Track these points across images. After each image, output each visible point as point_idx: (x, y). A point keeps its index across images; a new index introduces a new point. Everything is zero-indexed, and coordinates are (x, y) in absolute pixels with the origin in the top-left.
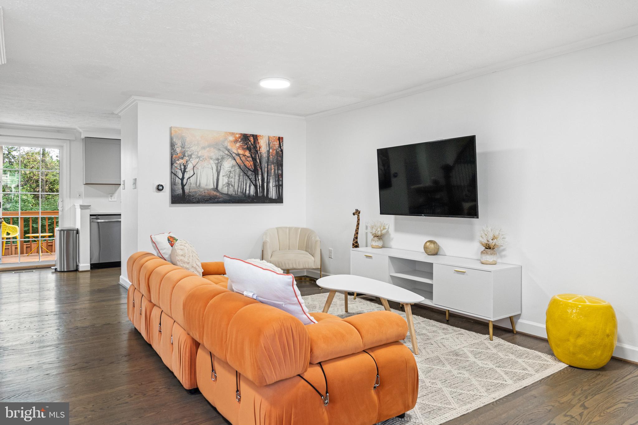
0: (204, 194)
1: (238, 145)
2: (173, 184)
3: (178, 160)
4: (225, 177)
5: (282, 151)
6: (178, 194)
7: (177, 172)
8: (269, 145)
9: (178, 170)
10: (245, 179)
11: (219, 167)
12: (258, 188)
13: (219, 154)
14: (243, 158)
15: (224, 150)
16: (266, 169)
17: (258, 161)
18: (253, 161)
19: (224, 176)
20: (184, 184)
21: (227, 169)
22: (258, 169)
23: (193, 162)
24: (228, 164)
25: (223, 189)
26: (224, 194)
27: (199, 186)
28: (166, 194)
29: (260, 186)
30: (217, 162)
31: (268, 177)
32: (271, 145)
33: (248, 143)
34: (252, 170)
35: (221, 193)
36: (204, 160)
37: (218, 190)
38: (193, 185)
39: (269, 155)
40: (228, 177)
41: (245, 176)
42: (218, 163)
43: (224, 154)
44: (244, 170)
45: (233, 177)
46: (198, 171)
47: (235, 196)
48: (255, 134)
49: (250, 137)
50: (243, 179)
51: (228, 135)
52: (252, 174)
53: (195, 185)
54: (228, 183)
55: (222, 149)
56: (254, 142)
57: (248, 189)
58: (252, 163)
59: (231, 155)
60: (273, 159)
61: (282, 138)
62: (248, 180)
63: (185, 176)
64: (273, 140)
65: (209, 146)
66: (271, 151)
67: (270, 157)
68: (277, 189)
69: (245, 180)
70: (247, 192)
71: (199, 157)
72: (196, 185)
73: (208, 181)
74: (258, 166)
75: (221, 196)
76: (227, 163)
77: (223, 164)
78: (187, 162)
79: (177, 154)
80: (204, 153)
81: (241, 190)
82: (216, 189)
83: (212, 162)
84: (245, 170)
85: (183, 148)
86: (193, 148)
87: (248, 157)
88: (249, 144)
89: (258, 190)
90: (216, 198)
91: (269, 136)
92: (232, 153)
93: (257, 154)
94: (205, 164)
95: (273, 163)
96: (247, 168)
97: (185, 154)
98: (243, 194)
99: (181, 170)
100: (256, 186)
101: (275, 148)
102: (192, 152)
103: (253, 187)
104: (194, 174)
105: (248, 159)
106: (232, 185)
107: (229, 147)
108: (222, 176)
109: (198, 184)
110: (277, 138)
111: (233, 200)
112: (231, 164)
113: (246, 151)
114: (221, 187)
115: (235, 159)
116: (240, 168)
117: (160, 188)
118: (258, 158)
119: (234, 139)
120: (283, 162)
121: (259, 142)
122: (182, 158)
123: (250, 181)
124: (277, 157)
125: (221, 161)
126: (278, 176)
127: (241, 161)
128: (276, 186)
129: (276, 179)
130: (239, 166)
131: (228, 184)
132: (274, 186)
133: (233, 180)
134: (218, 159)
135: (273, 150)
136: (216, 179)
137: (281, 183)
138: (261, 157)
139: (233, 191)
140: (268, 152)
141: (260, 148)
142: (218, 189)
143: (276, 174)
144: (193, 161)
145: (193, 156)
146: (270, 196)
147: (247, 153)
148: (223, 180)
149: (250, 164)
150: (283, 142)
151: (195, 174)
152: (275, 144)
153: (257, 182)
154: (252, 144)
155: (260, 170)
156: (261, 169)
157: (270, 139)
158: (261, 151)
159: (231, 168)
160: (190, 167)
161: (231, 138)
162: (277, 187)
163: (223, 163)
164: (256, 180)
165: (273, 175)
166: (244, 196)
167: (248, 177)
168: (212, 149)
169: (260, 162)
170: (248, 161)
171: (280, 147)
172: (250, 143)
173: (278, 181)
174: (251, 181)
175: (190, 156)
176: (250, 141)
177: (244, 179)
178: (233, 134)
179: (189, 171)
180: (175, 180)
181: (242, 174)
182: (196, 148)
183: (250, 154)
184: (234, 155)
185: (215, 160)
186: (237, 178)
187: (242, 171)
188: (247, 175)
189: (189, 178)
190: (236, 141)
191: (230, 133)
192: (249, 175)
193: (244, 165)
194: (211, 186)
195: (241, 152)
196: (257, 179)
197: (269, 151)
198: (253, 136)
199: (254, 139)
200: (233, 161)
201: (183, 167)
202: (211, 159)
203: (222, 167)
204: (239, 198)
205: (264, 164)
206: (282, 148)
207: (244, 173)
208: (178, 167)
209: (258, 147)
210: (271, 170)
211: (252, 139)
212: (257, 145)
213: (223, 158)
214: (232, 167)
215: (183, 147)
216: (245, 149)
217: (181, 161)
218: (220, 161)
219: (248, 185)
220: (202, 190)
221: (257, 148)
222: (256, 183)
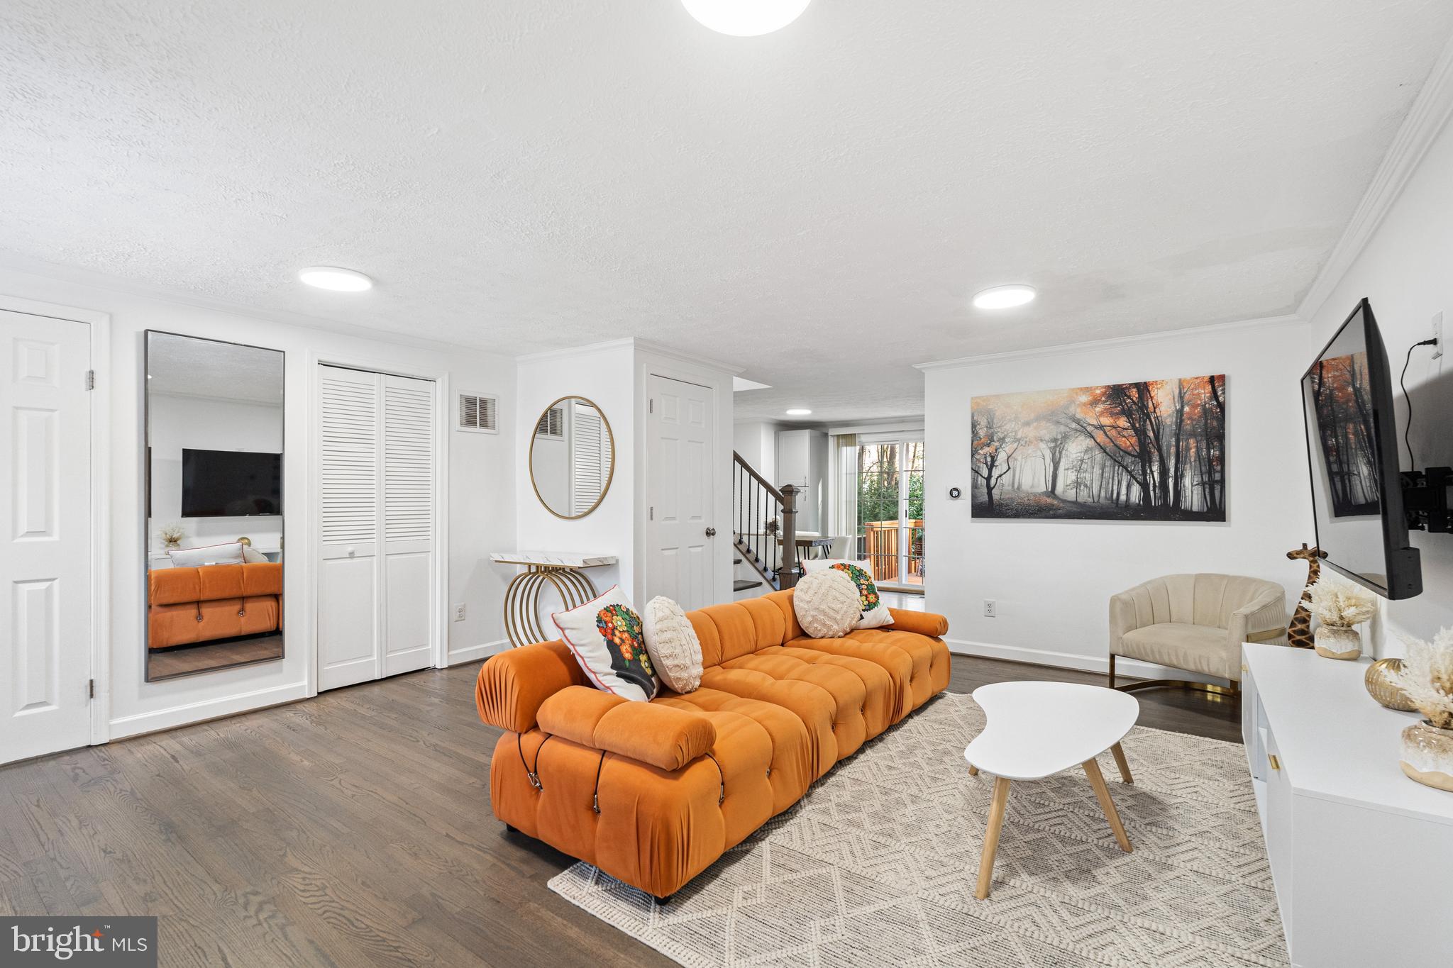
0: (1027, 502)
1: (1099, 408)
2: (975, 486)
3: (982, 448)
4: (1070, 471)
5: (1221, 406)
6: (982, 503)
7: (979, 467)
8: (1181, 397)
9: (982, 465)
10: (1116, 472)
11: (1058, 455)
12: (1151, 488)
13: (1055, 431)
14: (1113, 433)
15: (1069, 421)
16: (1173, 450)
17: (1151, 434)
18: (1137, 435)
19: (1068, 469)
20: (992, 486)
21: (1074, 456)
22: (1150, 452)
23: (1006, 449)
24: (1076, 448)
25: (1066, 494)
26: (1069, 502)
27: (1018, 488)
28: (966, 503)
29: (1157, 484)
30: (1053, 445)
31: (1180, 466)
32: (1187, 397)
33: (1125, 401)
34: (1136, 454)
35: (1060, 499)
36: (1029, 443)
37: (1055, 495)
38: (1007, 488)
39: (1181, 418)
40: (1076, 470)
41: (1117, 467)
42: (1056, 446)
43: (1068, 430)
44: (1115, 456)
45: (1089, 470)
46: (1017, 464)
47: (1094, 504)
48: (1143, 381)
49: (1129, 388)
50: (1112, 473)
51: (1077, 395)
52: (1135, 463)
53: (1010, 488)
54: (1077, 482)
55: (1063, 421)
56: (1141, 397)
57: (1124, 491)
58: (1134, 440)
59: (1083, 430)
60: (1194, 427)
61: (1222, 378)
62: (1124, 474)
63: (993, 474)
64: (1192, 386)
65: (1038, 419)
66: (1187, 409)
67: (1183, 423)
68: (1207, 490)
69: (1116, 475)
70: (1123, 497)
71: (1018, 440)
72: (1013, 487)
73: (1036, 480)
74: (1151, 445)
75: (1061, 505)
76: (1075, 444)
77: (1065, 448)
78: (996, 450)
79: (981, 439)
80: (1030, 432)
81: (1106, 493)
82: (1052, 492)
83: (1043, 445)
84: (1117, 455)
85: (990, 428)
86: (1007, 427)
87: (1124, 429)
88: (1126, 404)
89: (1152, 493)
90: (1050, 510)
91: (1180, 380)
92: (1085, 425)
93: (1148, 422)
94: (1030, 451)
95: (1193, 434)
96: (1122, 450)
97: (993, 437)
98: (1112, 502)
99: (986, 463)
100: (1144, 486)
101: (1199, 402)
102: (1006, 433)
103: (1136, 489)
104: (1009, 468)
105: (1125, 433)
106: (1086, 486)
107: (1078, 416)
108: (1065, 470)
109: (1016, 486)
110: (1206, 379)
111: (1088, 513)
112: (1084, 446)
113: (1119, 418)
114: (1062, 490)
115: (1093, 437)
116: (1105, 452)
117: (955, 493)
118: (1150, 429)
119: (1090, 398)
120: (1224, 430)
121: (1152, 395)
122: (988, 445)
123: (1129, 477)
124: (1206, 420)
125: (1061, 443)
126: (1210, 461)
127: (1107, 440)
128: (1203, 484)
129: (1203, 468)
130: (1102, 448)
131: (1077, 484)
132: (1195, 483)
133: (1088, 476)
134: (1055, 440)
135: (1194, 406)
136: (1051, 474)
137: (1217, 476)
138: (1158, 425)
139: (1089, 497)
140: (1177, 413)
141: (1155, 408)
142: (1056, 492)
143: (1204, 459)
144: (1008, 448)
145: (1007, 440)
146: (1185, 504)
147: (1123, 422)
148: (1066, 477)
149: (1129, 441)
150: (1224, 384)
151: (1011, 470)
152: (1199, 394)
153: (1148, 477)
154: (1133, 401)
155: (1156, 453)
156: (1160, 450)
157: (1185, 384)
158: (1158, 415)
159: (1083, 454)
160: (1002, 457)
161: (1084, 398)
162: (1207, 486)
163: (1066, 446)
164: (1144, 474)
165: (1192, 460)
166: (1114, 506)
167: (1125, 468)
168: (1043, 423)
169: (1157, 436)
170: (1124, 437)
171: (1215, 395)
172: (1128, 401)
173: (1210, 472)
174: (1132, 476)
175: (1002, 440)
176: (1129, 397)
177: (1114, 473)
178: (1087, 390)
179: (1001, 465)
180: (977, 481)
181: (1108, 463)
182: (1013, 426)
183: (1130, 423)
184: (1090, 429)
185: (1049, 441)
186: (1097, 471)
187: (1109, 457)
188: (1120, 464)
189: (1000, 476)
190: (1094, 402)
191: (1081, 389)
192: (1127, 465)
193: (1115, 445)
194: (1042, 488)
195: (1106, 421)
196: (1148, 472)
197: (1180, 413)
198: (1137, 385)
199: (1139, 391)
200: (1088, 440)
201: (989, 459)
202: (1042, 440)
203: (1064, 452)
204: (1102, 508)
205: (1168, 440)
206: (1221, 399)
207: (1115, 460)
208: (982, 460)
209: (1150, 405)
210: (1188, 449)
211: (1134, 393)
212: (1147, 403)
213: (1065, 437)
214: (1086, 452)
215: (990, 426)
216: (1117, 414)
217: (986, 450)
218: (1059, 442)
219: (1124, 484)
220: (1022, 495)
221: (1147, 408)
222: (1145, 479)
